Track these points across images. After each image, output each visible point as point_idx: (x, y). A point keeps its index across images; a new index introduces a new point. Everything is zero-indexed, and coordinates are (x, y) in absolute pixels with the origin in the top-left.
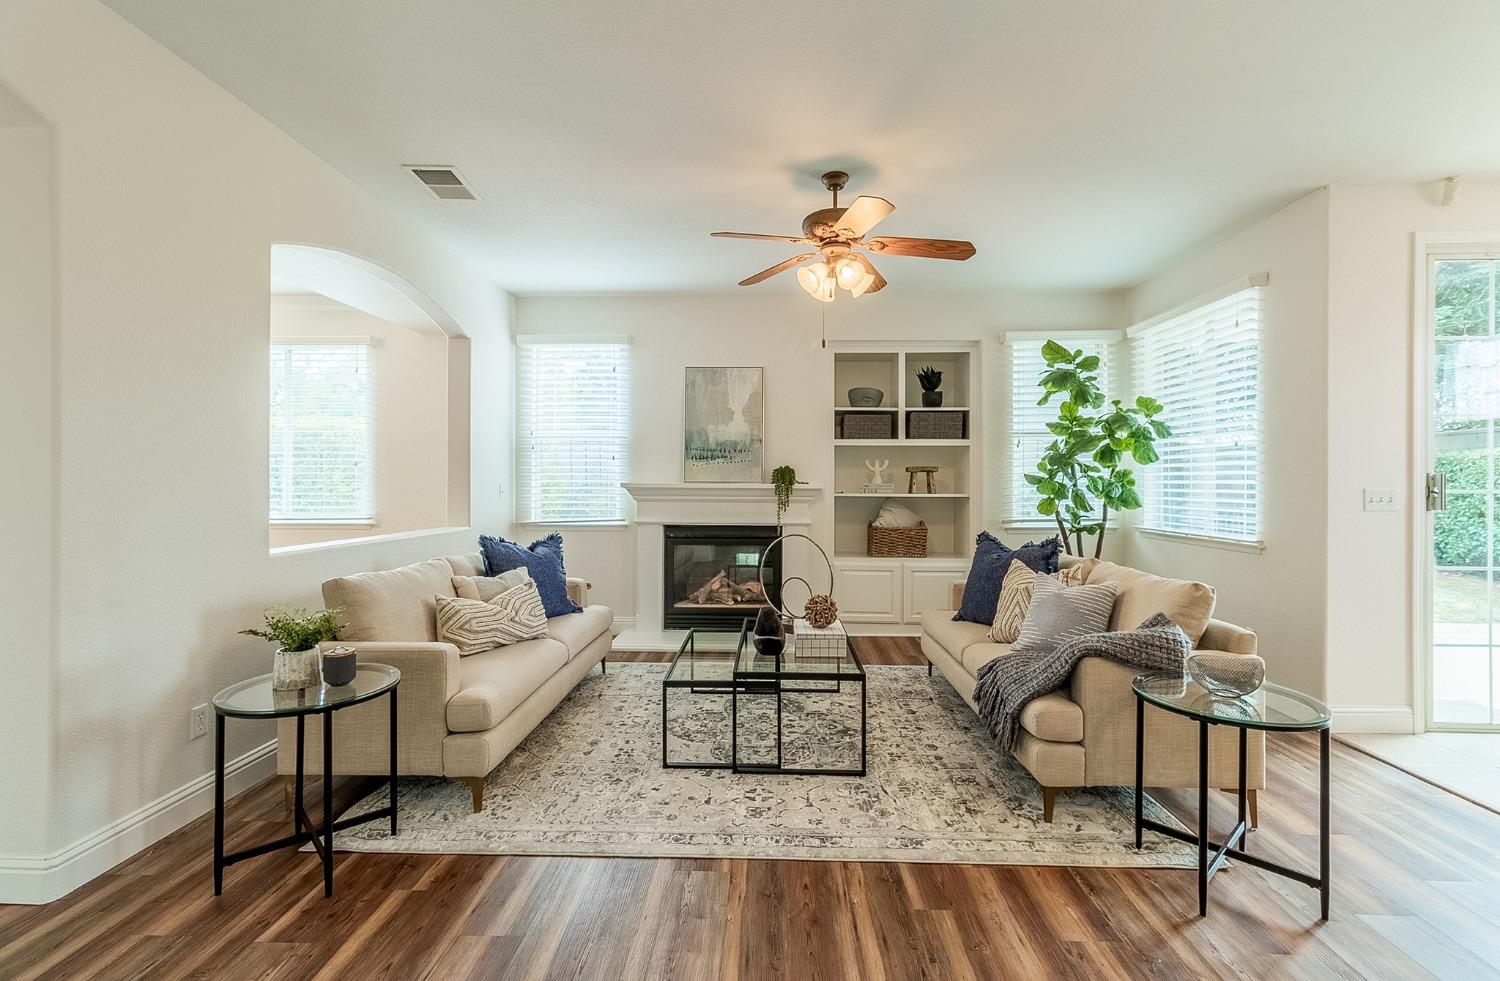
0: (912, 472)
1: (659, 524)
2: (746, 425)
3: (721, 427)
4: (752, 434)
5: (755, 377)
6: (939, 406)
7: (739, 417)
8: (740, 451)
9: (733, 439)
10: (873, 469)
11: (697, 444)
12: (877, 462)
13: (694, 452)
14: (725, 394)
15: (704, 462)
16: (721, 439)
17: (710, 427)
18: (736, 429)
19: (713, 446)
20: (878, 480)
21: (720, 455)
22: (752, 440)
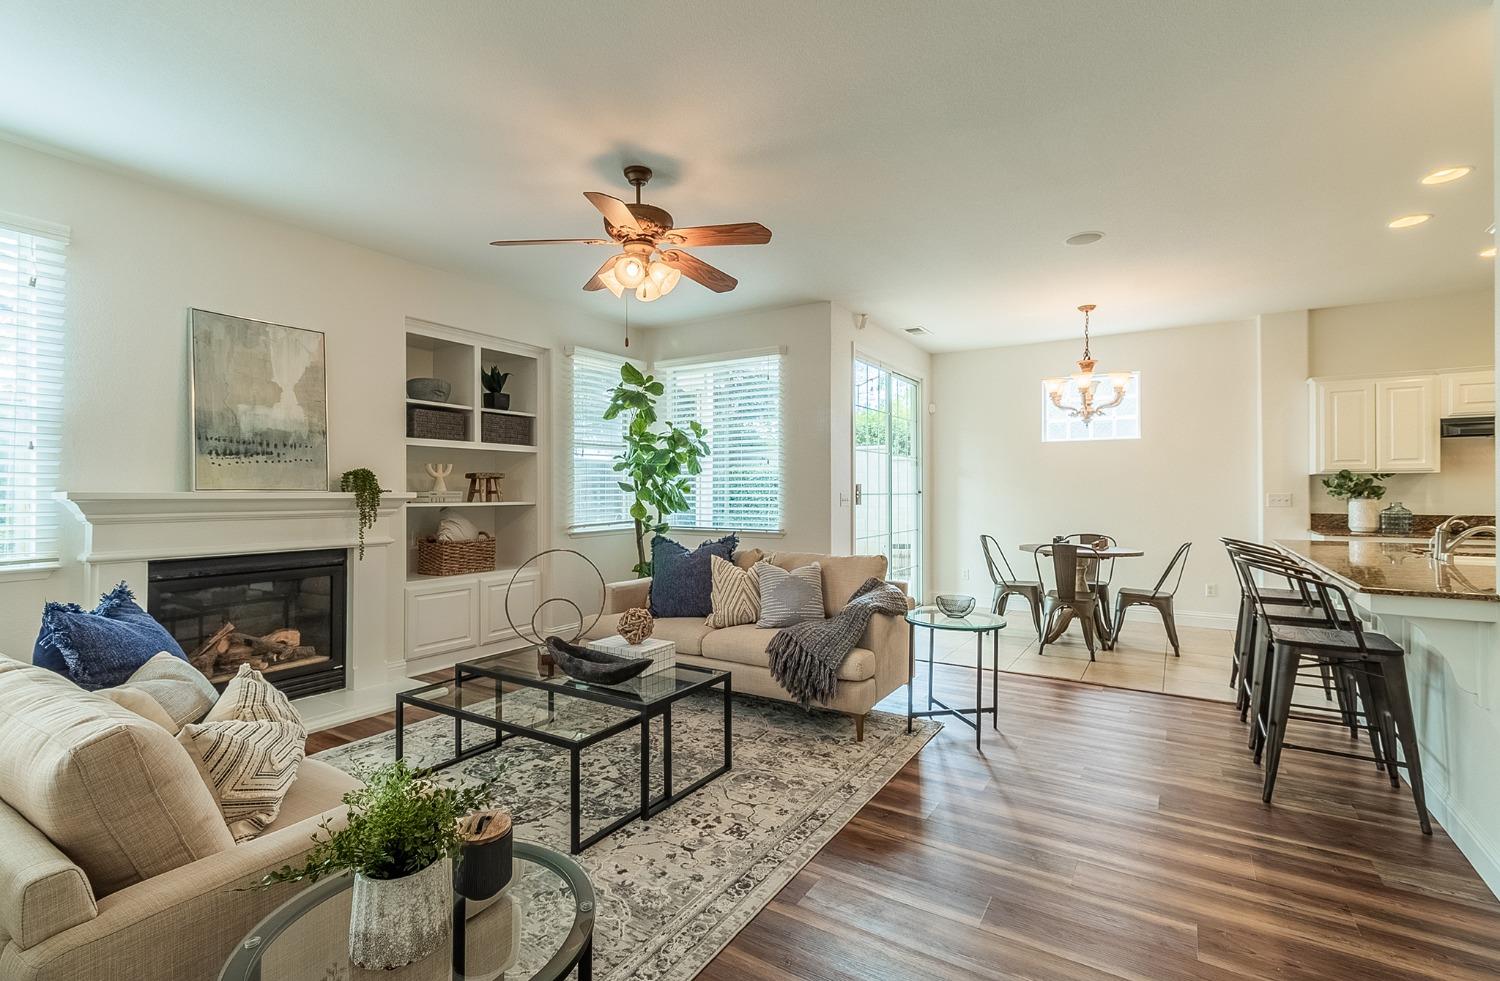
0: (472, 477)
1: (141, 559)
2: (301, 409)
3: (261, 410)
4: (311, 424)
5: (314, 345)
6: (507, 409)
7: (289, 397)
8: (293, 446)
9: (281, 427)
10: (435, 474)
11: (218, 430)
12: (440, 466)
13: (213, 443)
14: (266, 361)
15: (231, 460)
16: (261, 426)
17: (242, 407)
18: (284, 414)
19: (247, 435)
20: (442, 488)
21: (260, 449)
22: (311, 431)
